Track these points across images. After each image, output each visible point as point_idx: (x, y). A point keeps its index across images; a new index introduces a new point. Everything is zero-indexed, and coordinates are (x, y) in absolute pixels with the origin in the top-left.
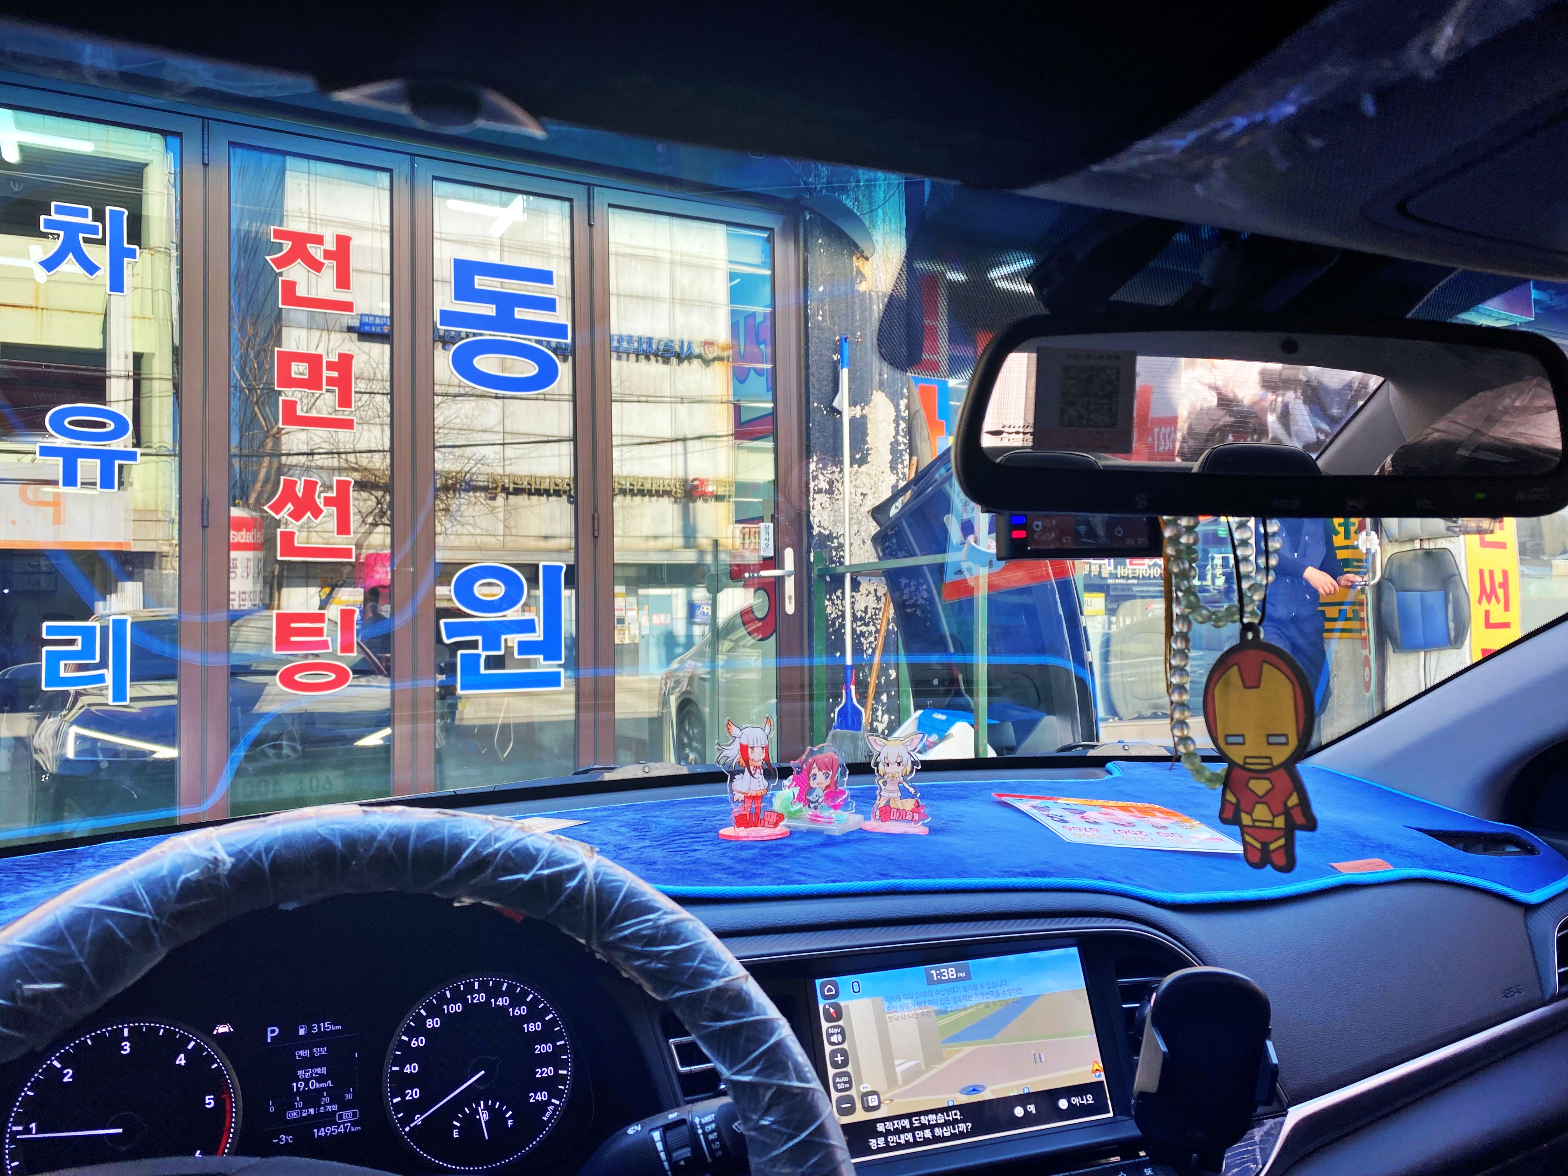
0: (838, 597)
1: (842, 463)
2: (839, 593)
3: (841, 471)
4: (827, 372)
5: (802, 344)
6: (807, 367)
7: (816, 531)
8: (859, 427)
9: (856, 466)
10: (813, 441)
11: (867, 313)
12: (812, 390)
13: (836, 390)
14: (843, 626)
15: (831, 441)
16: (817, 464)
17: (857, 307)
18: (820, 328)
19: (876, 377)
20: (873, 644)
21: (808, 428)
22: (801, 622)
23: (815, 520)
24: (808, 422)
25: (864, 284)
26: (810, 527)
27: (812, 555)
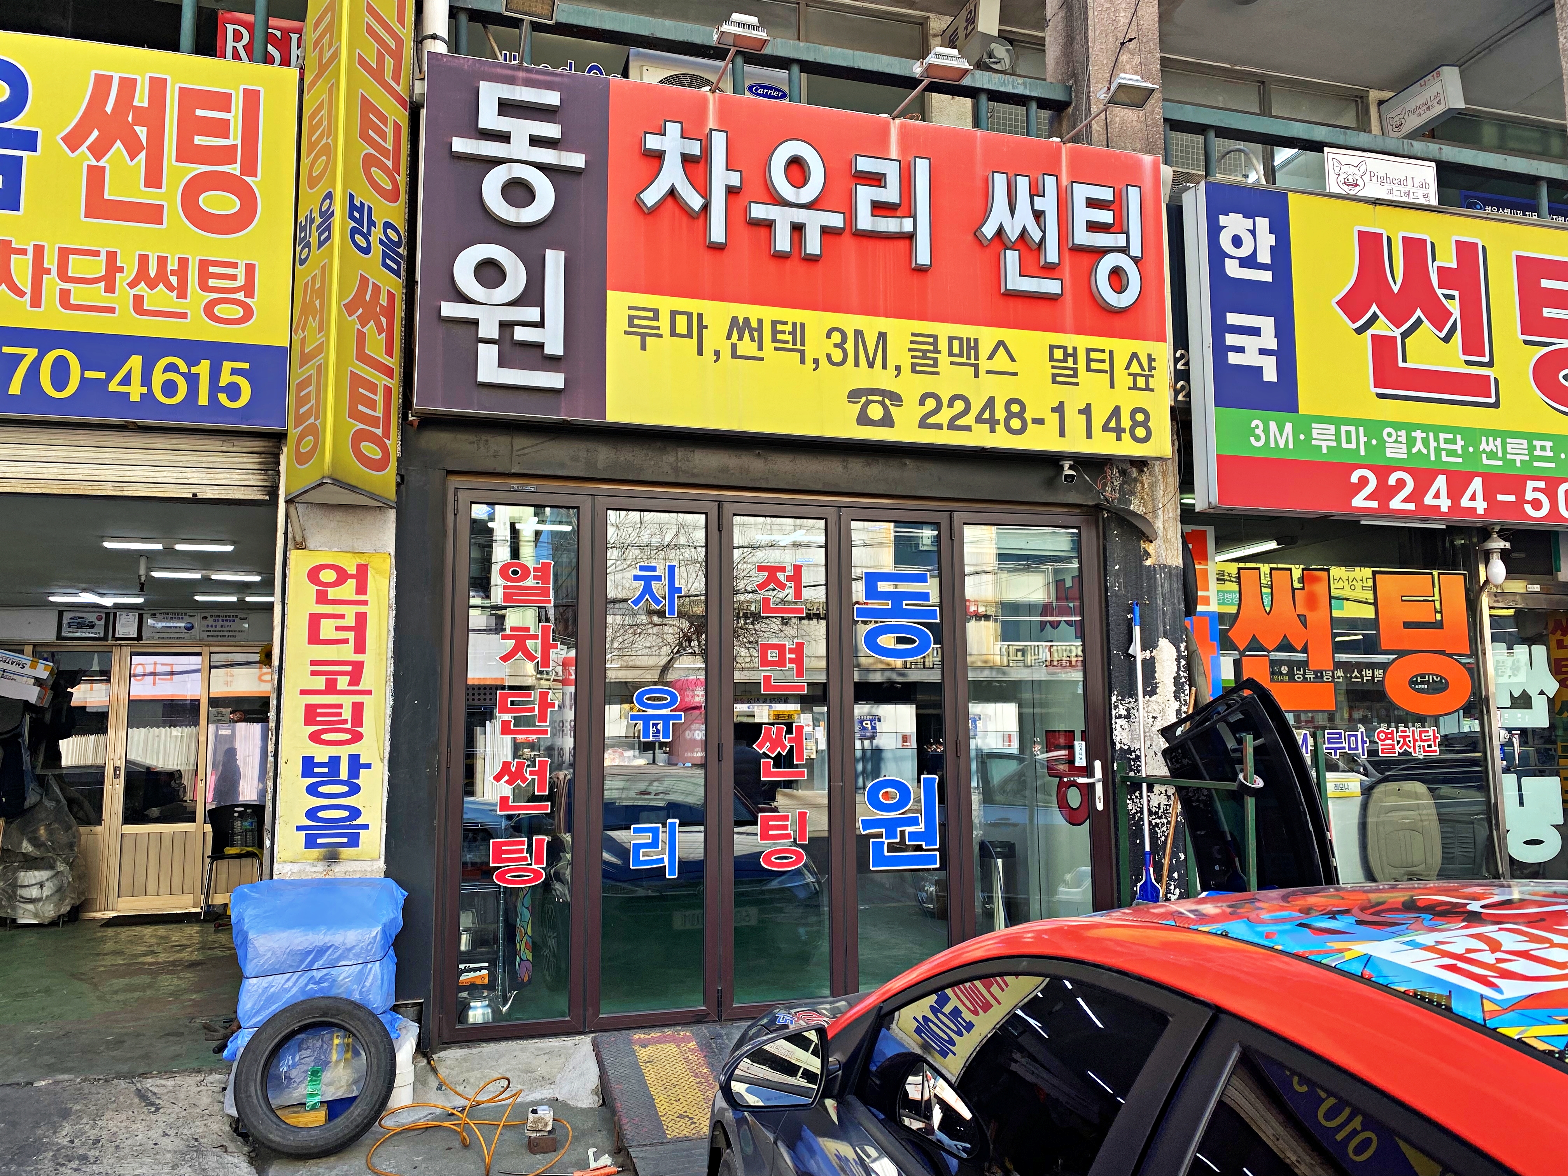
0: (1137, 797)
1: (1137, 695)
2: (1137, 794)
3: (1136, 700)
4: (1123, 628)
5: (1104, 609)
6: (1108, 624)
7: (1118, 746)
8: (1150, 666)
9: (1147, 697)
10: (1113, 680)
11: (1152, 581)
12: (1112, 641)
13: (1130, 640)
14: (1142, 819)
15: (1127, 678)
16: (1117, 696)
17: (1144, 577)
18: (1117, 596)
19: (1161, 629)
20: (1167, 833)
21: (1109, 668)
22: (1109, 815)
23: (1117, 739)
24: (1109, 665)
25: (1149, 560)
26: (1113, 744)
27: (1115, 765)
